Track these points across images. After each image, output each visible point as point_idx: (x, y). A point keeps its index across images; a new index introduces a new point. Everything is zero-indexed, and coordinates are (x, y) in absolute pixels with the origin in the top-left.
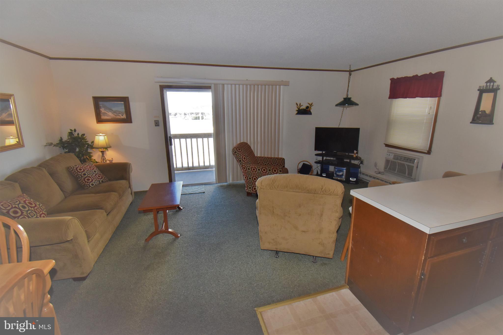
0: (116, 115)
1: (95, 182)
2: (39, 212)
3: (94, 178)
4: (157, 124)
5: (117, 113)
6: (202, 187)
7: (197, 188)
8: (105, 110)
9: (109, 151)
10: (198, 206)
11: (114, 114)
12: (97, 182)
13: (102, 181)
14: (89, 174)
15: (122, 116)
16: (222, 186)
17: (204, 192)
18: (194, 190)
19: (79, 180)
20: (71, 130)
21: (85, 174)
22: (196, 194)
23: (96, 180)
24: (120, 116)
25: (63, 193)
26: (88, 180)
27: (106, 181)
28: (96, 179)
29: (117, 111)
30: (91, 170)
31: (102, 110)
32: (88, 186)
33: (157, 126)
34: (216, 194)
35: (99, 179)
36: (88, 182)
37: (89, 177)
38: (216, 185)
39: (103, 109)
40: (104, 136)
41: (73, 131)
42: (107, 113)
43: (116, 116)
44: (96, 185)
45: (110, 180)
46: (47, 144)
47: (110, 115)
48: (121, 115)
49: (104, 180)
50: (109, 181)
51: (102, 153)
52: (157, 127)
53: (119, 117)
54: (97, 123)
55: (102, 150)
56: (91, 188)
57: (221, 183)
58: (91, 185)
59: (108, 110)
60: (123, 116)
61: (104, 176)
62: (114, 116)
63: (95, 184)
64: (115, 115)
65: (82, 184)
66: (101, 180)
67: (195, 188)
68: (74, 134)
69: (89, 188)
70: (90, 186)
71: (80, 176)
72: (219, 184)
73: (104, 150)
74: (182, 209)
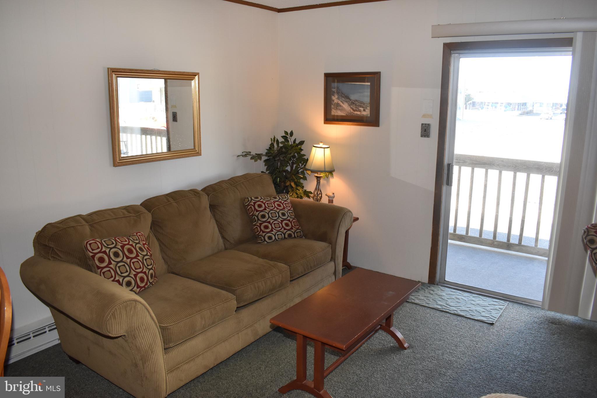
0: (355, 109)
1: (276, 234)
2: (136, 269)
3: (277, 226)
4: (425, 131)
5: (356, 105)
6: (497, 307)
7: (486, 304)
8: (338, 98)
9: (334, 177)
10: (445, 356)
11: (352, 106)
12: (281, 234)
13: (290, 235)
14: (271, 217)
15: (364, 110)
16: (553, 322)
17: (492, 324)
18: (473, 308)
19: (254, 224)
20: (286, 133)
21: (263, 216)
22: (469, 320)
23: (278, 231)
24: (360, 111)
25: (224, 241)
26: (266, 227)
27: (297, 236)
28: (280, 229)
29: (357, 101)
30: (278, 210)
31: (335, 98)
32: (263, 238)
33: (425, 136)
34: (519, 341)
35: (285, 229)
36: (263, 232)
37: (269, 222)
38: (542, 313)
39: (336, 96)
40: (324, 148)
41: (289, 135)
42: (341, 104)
43: (354, 111)
44: (277, 240)
45: (306, 236)
46: (243, 153)
47: (346, 108)
48: (362, 109)
49: (294, 234)
50: (304, 238)
51: (318, 180)
52: (426, 139)
53: (359, 113)
54: (325, 123)
55: (319, 176)
56: (266, 243)
57: (558, 312)
58: (266, 238)
59: (343, 99)
60: (366, 110)
61: (297, 227)
62: (352, 111)
63: (275, 238)
64: (353, 109)
65: (256, 233)
66: (289, 232)
67: (481, 302)
68: (289, 139)
69: (263, 242)
70: (265, 240)
71: (256, 218)
72: (552, 314)
73: (321, 176)
74: (405, 349)
